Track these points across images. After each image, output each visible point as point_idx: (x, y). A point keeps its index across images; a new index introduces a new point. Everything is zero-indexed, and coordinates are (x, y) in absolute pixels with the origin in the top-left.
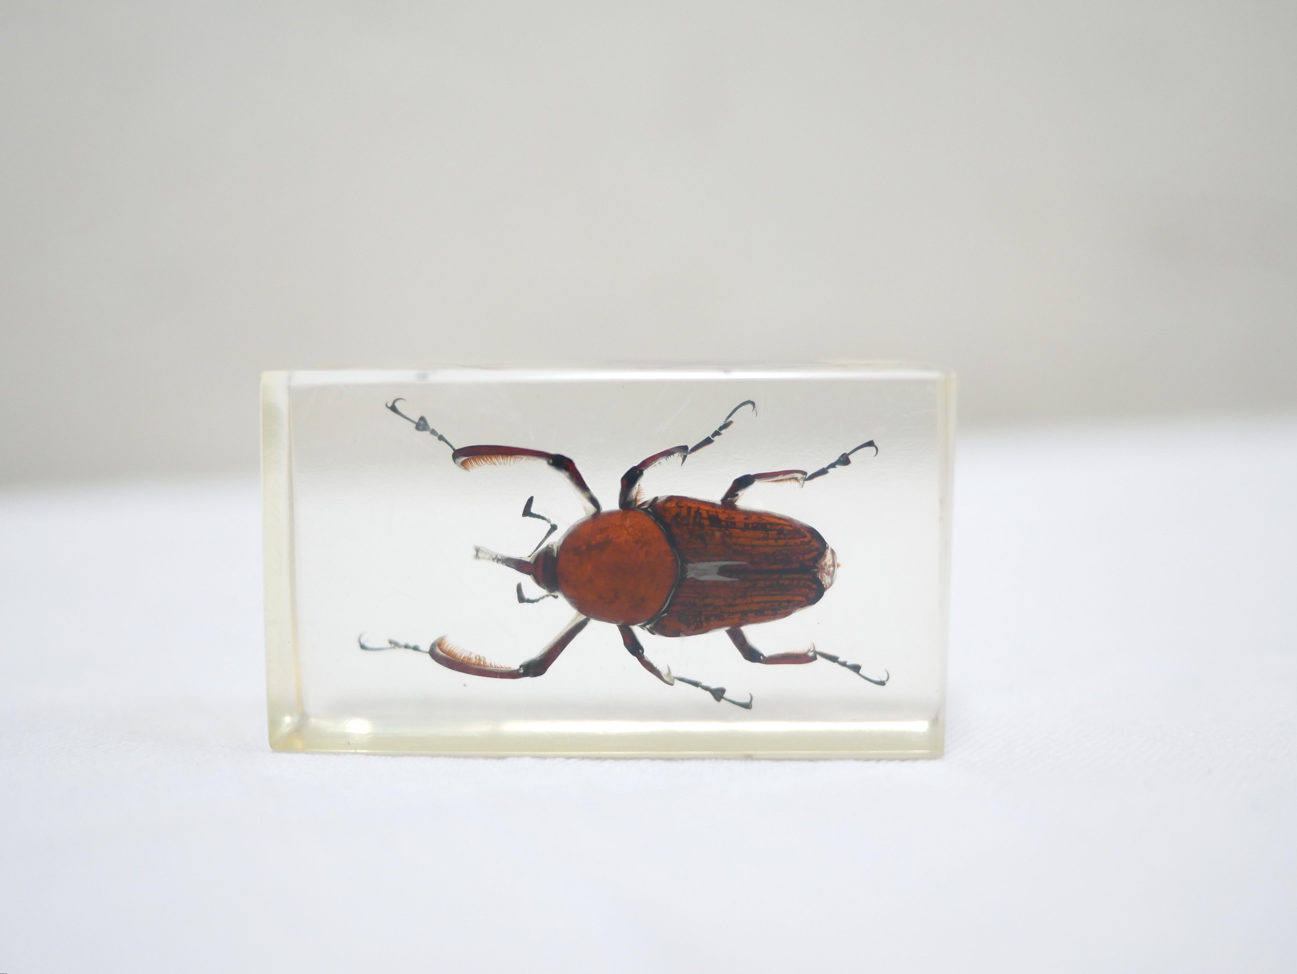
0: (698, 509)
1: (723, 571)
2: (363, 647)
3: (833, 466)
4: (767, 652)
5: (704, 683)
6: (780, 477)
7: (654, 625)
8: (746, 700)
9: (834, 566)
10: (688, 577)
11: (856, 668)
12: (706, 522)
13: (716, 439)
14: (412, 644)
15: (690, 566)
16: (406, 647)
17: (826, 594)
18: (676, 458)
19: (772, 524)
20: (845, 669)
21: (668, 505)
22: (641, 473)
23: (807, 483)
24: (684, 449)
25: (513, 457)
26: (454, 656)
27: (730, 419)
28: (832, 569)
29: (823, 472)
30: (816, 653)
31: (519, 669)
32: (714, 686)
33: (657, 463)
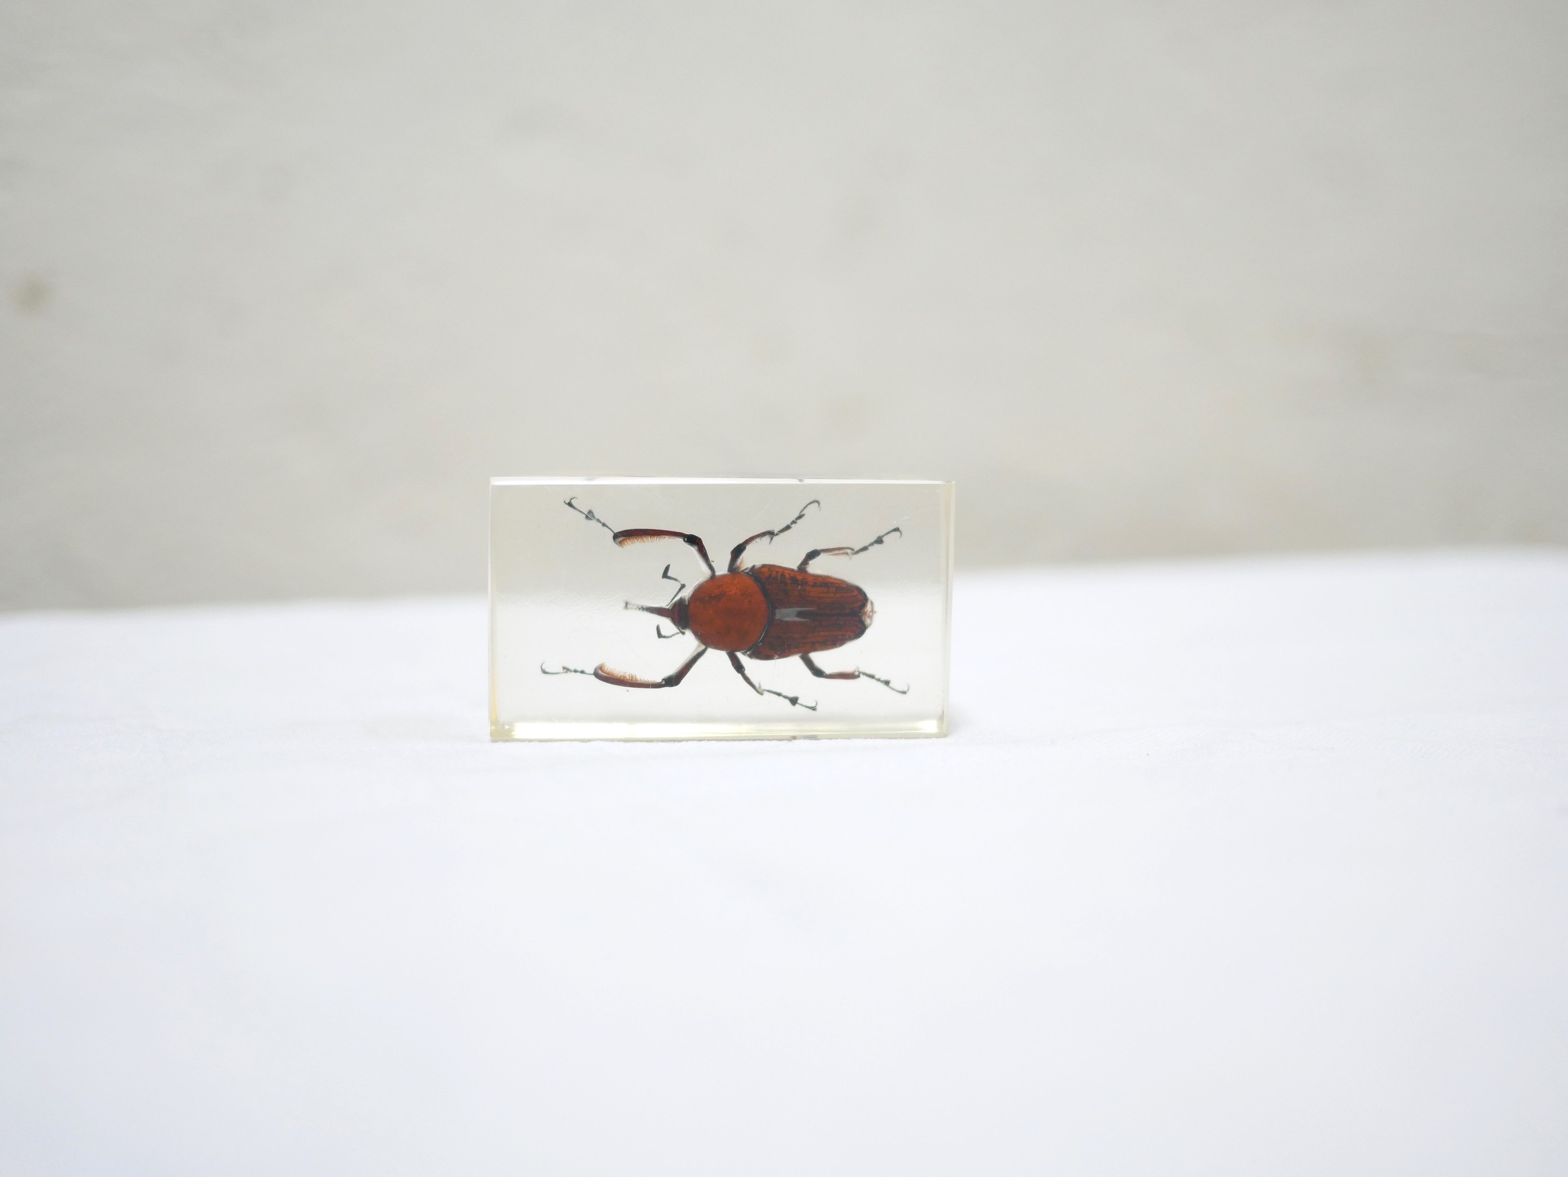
0: (783, 572)
1: (799, 614)
2: (544, 672)
3: (872, 544)
4: (828, 670)
5: (784, 694)
6: (837, 552)
7: (753, 651)
8: (813, 705)
9: (873, 612)
10: (776, 618)
11: (887, 683)
12: (789, 581)
13: (793, 526)
14: (579, 669)
15: (778, 610)
16: (575, 671)
17: (868, 632)
18: (767, 538)
19: (832, 583)
20: (879, 683)
21: (763, 569)
22: (744, 548)
23: (855, 556)
24: (771, 534)
25: (658, 537)
26: (613, 675)
27: (803, 513)
28: (871, 614)
29: (865, 549)
30: (860, 673)
31: (662, 682)
32: (791, 695)
33: (754, 542)
